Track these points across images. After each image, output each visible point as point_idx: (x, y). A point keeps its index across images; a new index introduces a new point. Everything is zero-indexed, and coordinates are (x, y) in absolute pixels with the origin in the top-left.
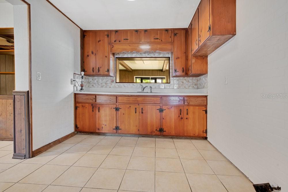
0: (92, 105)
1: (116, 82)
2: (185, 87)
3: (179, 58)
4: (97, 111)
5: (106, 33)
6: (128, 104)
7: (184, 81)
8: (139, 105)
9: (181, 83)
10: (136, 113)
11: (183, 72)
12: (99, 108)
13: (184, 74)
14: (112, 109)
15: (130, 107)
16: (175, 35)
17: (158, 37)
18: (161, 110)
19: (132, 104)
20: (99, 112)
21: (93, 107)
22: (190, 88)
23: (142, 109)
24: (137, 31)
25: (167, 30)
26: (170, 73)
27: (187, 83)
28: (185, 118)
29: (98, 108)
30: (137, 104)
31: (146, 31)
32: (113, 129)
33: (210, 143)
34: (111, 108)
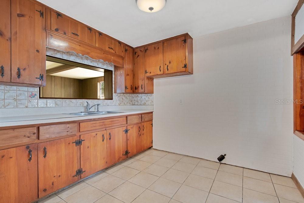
0: (28, 148)
1: (40, 98)
2: (124, 104)
3: (128, 75)
4: (41, 155)
5: (40, 8)
6: (94, 131)
7: (124, 98)
8: (106, 130)
9: (122, 100)
10: (103, 141)
11: (131, 89)
12: (45, 149)
13: (132, 91)
14: (71, 144)
15: (96, 135)
16: (125, 51)
17: (113, 47)
18: (126, 131)
19: (98, 130)
20: (45, 156)
21: (30, 152)
22: (128, 104)
23: (110, 134)
24: (90, 29)
25: (120, 43)
26: (113, 89)
27: (126, 100)
28: (142, 133)
29: (42, 150)
30: (104, 129)
31: (100, 34)
32: (73, 177)
33: (156, 149)
34: (69, 144)
